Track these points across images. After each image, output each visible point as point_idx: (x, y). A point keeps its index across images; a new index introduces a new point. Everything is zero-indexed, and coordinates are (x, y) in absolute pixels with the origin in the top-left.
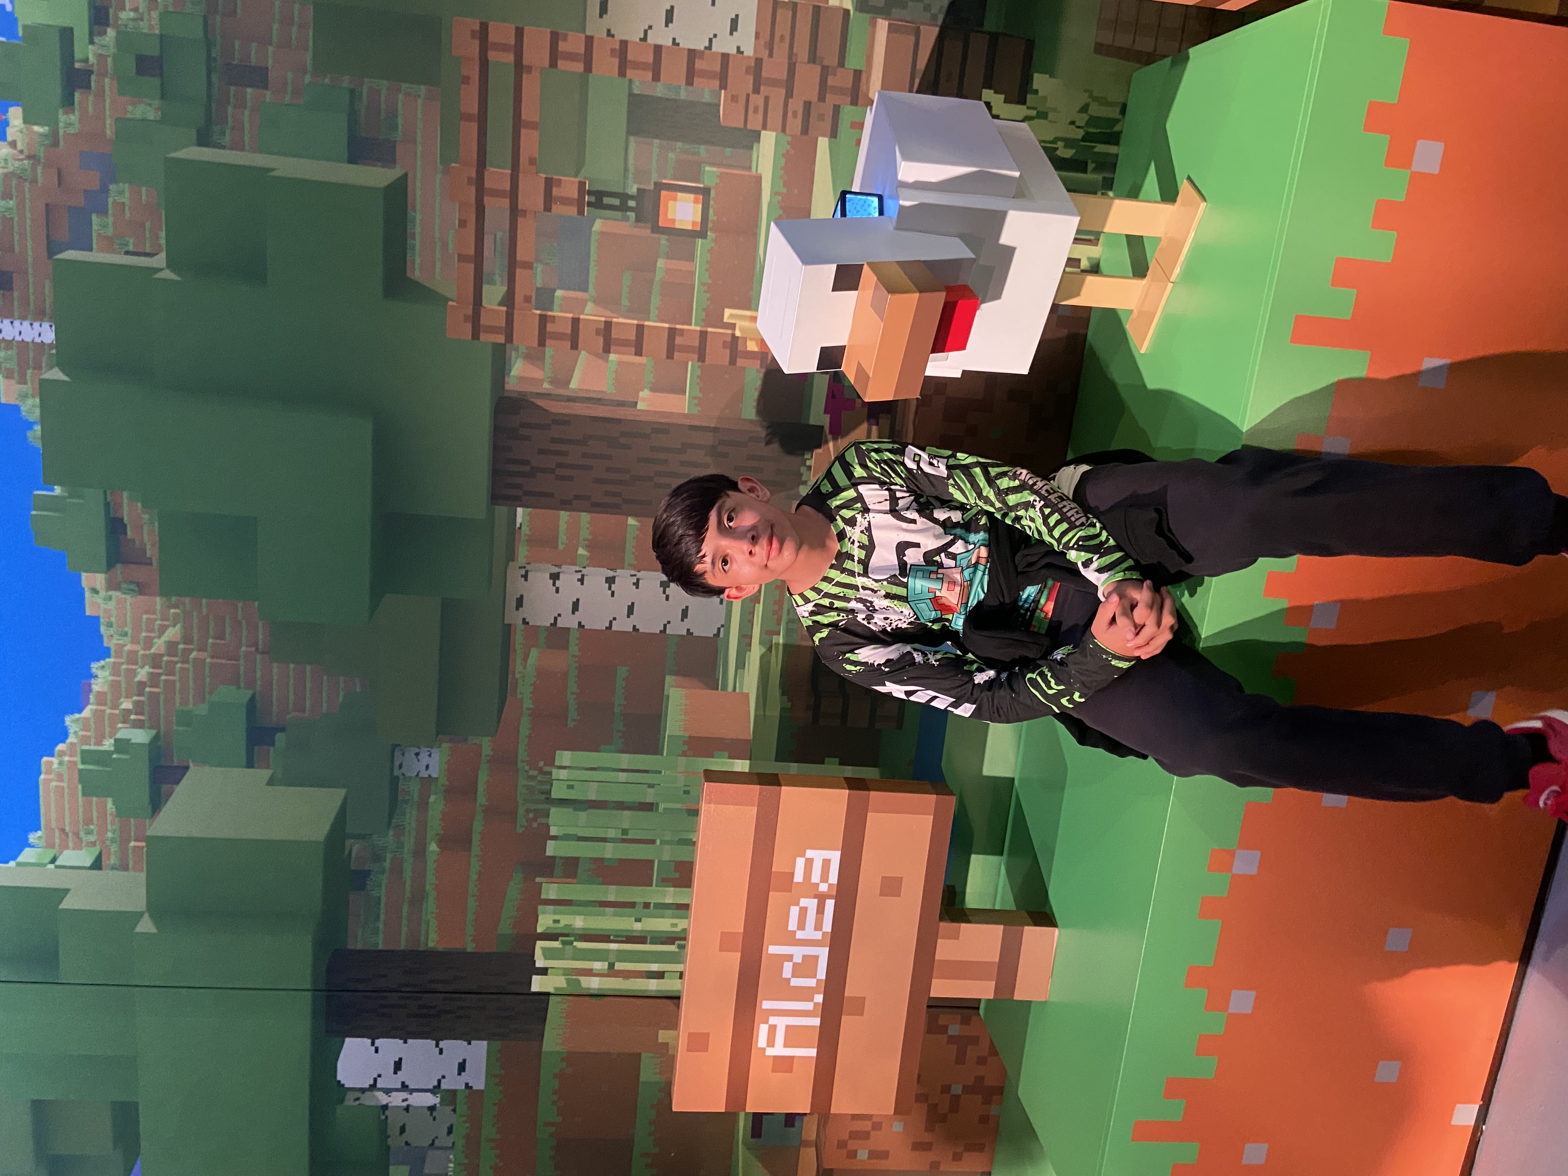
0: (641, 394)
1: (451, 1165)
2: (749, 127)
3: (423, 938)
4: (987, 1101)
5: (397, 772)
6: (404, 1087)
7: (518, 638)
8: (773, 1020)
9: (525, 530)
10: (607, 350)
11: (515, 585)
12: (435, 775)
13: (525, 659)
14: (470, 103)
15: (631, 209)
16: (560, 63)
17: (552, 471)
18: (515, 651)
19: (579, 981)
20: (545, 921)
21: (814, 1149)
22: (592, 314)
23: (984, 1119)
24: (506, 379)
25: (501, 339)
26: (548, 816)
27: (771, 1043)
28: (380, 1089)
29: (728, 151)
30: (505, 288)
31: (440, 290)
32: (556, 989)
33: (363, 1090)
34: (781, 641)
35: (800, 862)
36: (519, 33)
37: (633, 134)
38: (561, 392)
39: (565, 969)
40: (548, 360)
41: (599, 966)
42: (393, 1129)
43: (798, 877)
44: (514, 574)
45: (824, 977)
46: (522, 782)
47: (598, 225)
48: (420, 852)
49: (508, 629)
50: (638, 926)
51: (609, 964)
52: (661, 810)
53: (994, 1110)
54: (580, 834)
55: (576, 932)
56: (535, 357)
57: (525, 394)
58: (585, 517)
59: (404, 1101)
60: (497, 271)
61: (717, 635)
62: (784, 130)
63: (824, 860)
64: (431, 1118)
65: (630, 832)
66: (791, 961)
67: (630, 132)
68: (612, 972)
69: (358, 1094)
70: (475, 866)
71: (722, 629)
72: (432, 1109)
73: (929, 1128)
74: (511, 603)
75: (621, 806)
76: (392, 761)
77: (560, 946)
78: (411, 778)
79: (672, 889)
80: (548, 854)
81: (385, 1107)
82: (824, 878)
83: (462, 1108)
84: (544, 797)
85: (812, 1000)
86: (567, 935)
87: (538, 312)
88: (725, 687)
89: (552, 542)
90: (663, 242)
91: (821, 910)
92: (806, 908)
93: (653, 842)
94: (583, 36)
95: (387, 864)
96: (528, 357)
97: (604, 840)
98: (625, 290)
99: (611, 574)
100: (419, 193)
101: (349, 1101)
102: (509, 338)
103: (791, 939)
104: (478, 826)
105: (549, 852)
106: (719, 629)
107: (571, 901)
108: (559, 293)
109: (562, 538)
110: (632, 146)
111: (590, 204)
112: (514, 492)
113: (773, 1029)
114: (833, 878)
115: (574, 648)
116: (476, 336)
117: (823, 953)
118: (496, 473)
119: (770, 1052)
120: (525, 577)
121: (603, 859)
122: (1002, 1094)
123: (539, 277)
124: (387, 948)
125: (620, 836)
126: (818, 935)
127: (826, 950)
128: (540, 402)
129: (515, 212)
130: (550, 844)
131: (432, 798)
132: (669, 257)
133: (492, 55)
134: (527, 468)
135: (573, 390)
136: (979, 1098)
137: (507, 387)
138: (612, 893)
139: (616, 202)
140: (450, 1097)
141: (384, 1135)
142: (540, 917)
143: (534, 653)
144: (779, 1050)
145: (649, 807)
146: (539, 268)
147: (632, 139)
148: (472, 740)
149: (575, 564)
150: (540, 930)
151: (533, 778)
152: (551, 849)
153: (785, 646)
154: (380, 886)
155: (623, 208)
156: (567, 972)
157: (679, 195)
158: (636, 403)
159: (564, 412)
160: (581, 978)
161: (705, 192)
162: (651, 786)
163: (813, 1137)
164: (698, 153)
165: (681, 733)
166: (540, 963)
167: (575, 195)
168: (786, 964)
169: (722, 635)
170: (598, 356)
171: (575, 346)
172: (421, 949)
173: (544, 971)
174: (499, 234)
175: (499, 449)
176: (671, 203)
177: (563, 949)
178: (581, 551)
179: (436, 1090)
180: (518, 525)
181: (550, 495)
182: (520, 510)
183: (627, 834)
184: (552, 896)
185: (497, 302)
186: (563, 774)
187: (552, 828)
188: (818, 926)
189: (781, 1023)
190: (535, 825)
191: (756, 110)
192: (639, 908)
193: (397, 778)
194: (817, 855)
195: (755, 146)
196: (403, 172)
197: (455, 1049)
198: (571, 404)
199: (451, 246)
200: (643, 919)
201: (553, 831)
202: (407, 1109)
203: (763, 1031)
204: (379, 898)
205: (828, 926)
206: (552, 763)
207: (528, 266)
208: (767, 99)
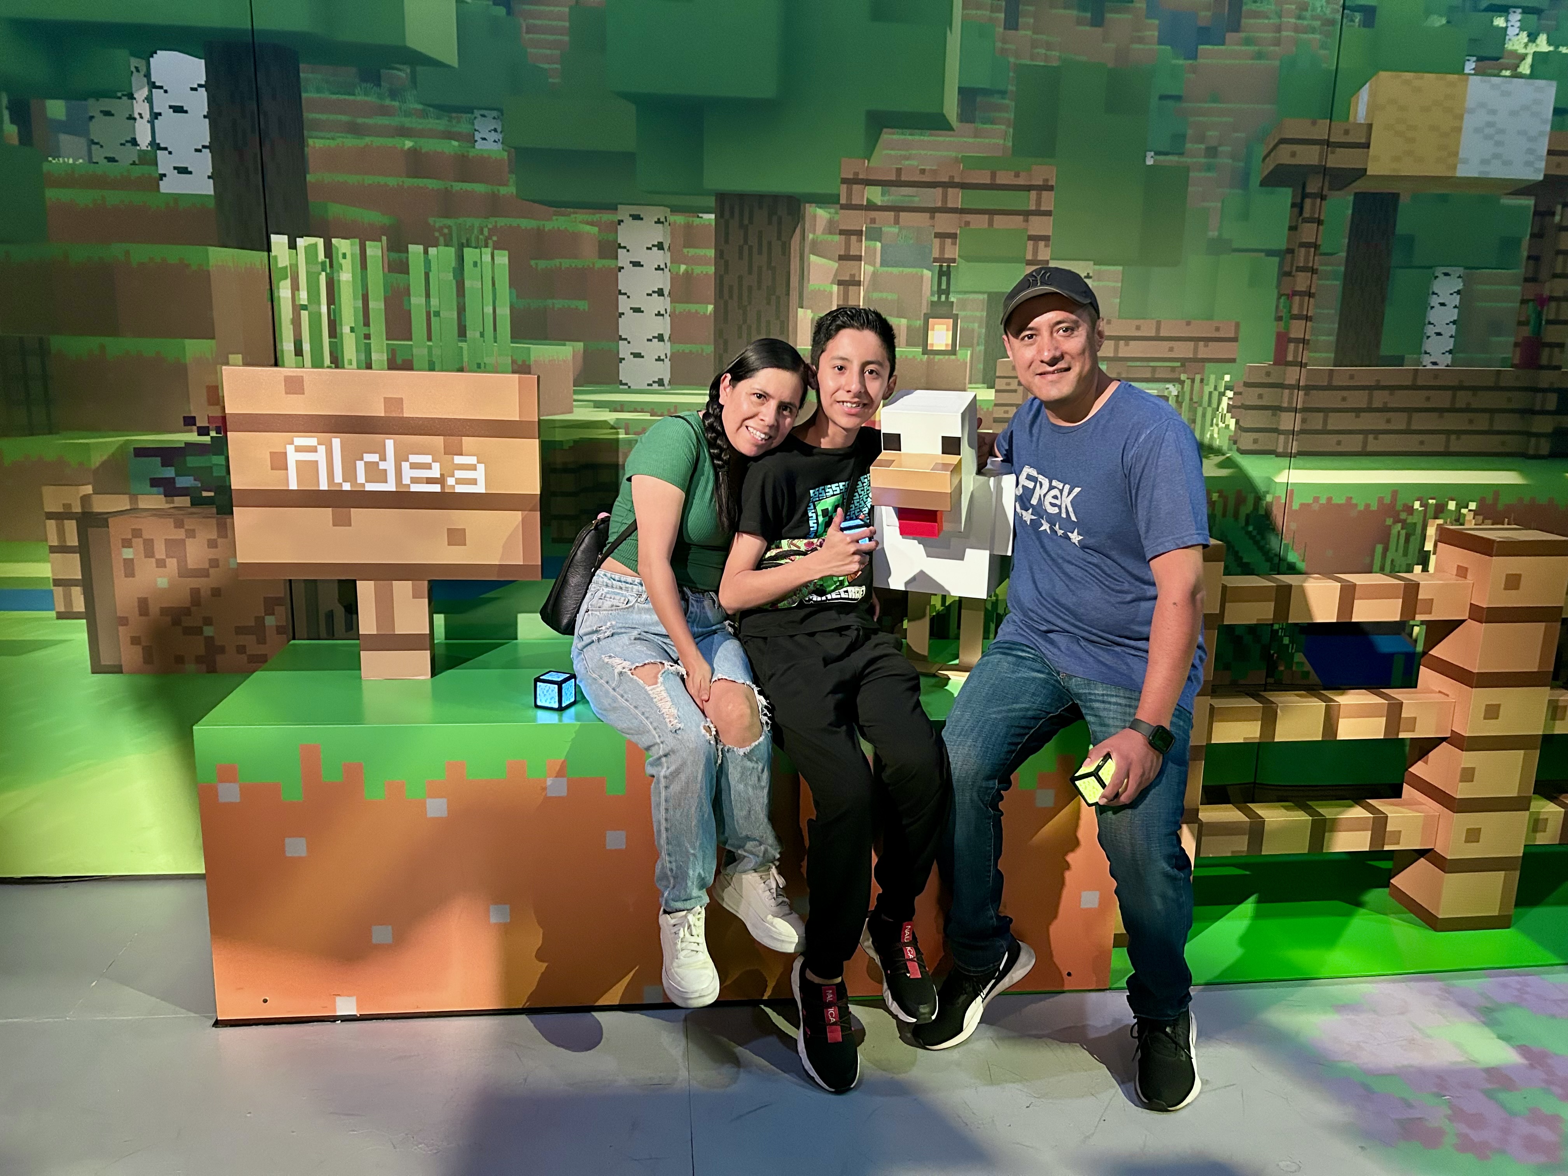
0: (809, 311)
1: (71, 161)
2: (997, 380)
3: (315, 133)
4: (199, 660)
5: (477, 113)
6: (156, 116)
7: (607, 217)
8: (322, 449)
9: (697, 221)
10: (840, 283)
11: (651, 214)
12: (478, 146)
13: (588, 223)
14: (1003, 178)
15: (939, 298)
16: (1031, 242)
17: (746, 242)
18: (594, 214)
19: (286, 278)
20: (342, 245)
21: (128, 507)
22: (866, 271)
23: (180, 660)
24: (814, 205)
25: (843, 201)
26: (446, 245)
27: (299, 449)
28: (150, 92)
29: (981, 366)
30: (879, 204)
31: (875, 153)
32: (276, 257)
33: (148, 75)
34: (621, 436)
35: (472, 460)
36: (1048, 213)
37: (989, 296)
38: (807, 250)
39: (297, 265)
40: (830, 237)
41: (303, 297)
42: (107, 104)
43: (458, 460)
44: (660, 212)
45: (367, 489)
46: (477, 222)
47: (927, 273)
48: (403, 132)
49: (613, 208)
50: (346, 330)
51: (306, 306)
52: (460, 344)
53: (191, 667)
54: (431, 275)
55: (335, 275)
56: (831, 228)
57: (804, 218)
58: (711, 270)
59: (140, 114)
60: (892, 198)
61: (621, 383)
62: (996, 405)
63: (476, 480)
64: (123, 142)
65: (438, 318)
66: (381, 460)
67: (990, 294)
68: (297, 308)
69: (143, 70)
70: (392, 181)
71: (626, 387)
72: (134, 142)
73: (164, 611)
74: (635, 210)
75: (461, 310)
76: (486, 109)
77: (320, 260)
78: (473, 124)
79: (385, 358)
80: (410, 246)
81: (131, 97)
82: (459, 481)
83: (138, 171)
84: (465, 241)
85: (344, 481)
86: (331, 266)
87: (864, 229)
88: (575, 392)
89: (689, 244)
90: (918, 322)
91: (430, 481)
92: (430, 468)
93: (429, 339)
94: (1048, 258)
95: (388, 102)
96: (831, 222)
97: (428, 295)
98: (884, 295)
99: (666, 293)
100: (941, 139)
101: (134, 62)
102: (843, 207)
103: (400, 458)
104: (432, 184)
105: (411, 247)
106: (626, 384)
107: (366, 269)
108: (879, 245)
109: (692, 252)
110: (981, 297)
111: (941, 266)
112: (727, 214)
113: (314, 450)
114: (460, 489)
115: (600, 263)
116: (844, 181)
117: (390, 486)
118: (742, 197)
119: (290, 449)
120: (658, 222)
121: (409, 295)
122: (208, 672)
123: (891, 230)
124: (303, 102)
125: (432, 309)
126: (406, 481)
127: (393, 488)
128: (798, 231)
129: (933, 211)
130: (420, 248)
131: (455, 143)
132: (909, 328)
133: (1033, 194)
134: (746, 222)
135: (809, 258)
136: (202, 651)
137: (807, 205)
138: (377, 305)
139: (944, 286)
140: (149, 158)
141: (99, 95)
142: (348, 241)
143: (595, 230)
144: (293, 457)
145: (462, 333)
146: (895, 230)
147: (986, 296)
148: (512, 178)
149: (672, 263)
150: (334, 241)
151: (481, 231)
152: (415, 250)
153: (617, 440)
154: (366, 94)
155: (940, 292)
156: (294, 267)
157: (951, 333)
158: (802, 307)
159: (792, 250)
160: (289, 281)
161: (953, 352)
162: (482, 335)
163: (141, 505)
164: (978, 344)
165: (532, 358)
166: (301, 242)
167: (946, 256)
168: (377, 456)
169: (621, 387)
170: (836, 275)
171: (841, 258)
172: (305, 133)
173: (292, 246)
174: (916, 199)
175: (760, 198)
176: (945, 327)
177: (317, 262)
178: (683, 268)
179: (155, 146)
180: (700, 215)
181: (727, 241)
182: (713, 216)
183: (435, 316)
184: (369, 252)
185: (871, 198)
186: (487, 258)
187: (435, 249)
188: (414, 480)
189: (320, 456)
190: (437, 234)
191: (1008, 384)
192: (365, 330)
193: (473, 113)
194: (480, 474)
195: (985, 386)
196: (954, 127)
197: (204, 164)
198: (798, 258)
199: (907, 162)
200: (353, 334)
201: (432, 251)
202: (132, 118)
203: (310, 441)
204: (354, 95)
205: (415, 488)
206: (497, 246)
207: (897, 222)
208: (1015, 391)
